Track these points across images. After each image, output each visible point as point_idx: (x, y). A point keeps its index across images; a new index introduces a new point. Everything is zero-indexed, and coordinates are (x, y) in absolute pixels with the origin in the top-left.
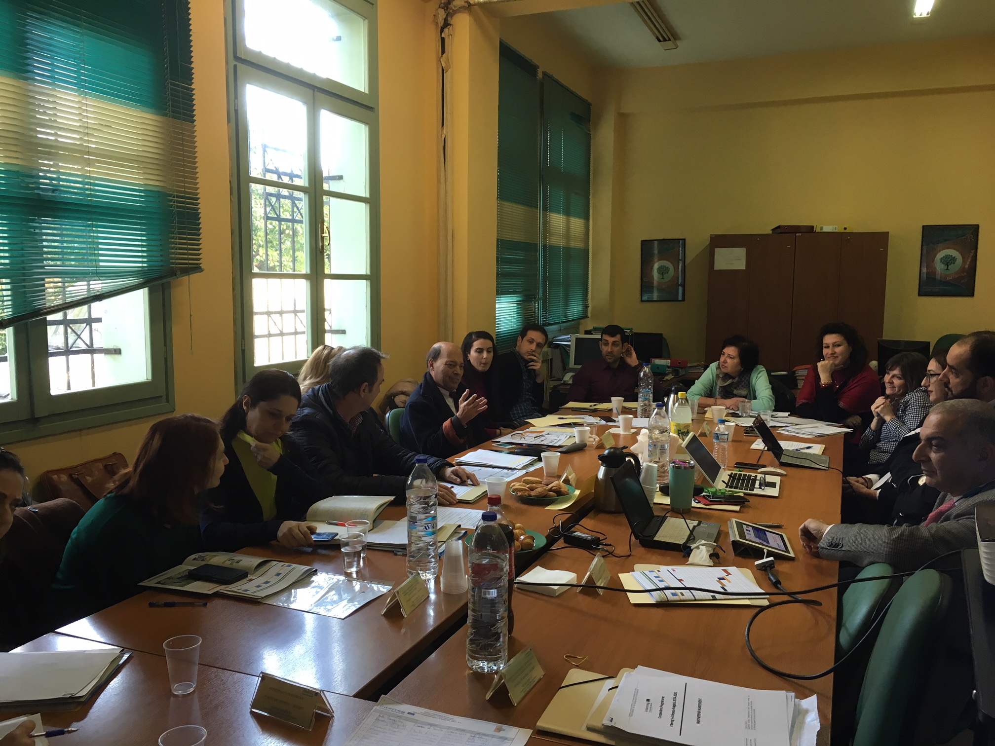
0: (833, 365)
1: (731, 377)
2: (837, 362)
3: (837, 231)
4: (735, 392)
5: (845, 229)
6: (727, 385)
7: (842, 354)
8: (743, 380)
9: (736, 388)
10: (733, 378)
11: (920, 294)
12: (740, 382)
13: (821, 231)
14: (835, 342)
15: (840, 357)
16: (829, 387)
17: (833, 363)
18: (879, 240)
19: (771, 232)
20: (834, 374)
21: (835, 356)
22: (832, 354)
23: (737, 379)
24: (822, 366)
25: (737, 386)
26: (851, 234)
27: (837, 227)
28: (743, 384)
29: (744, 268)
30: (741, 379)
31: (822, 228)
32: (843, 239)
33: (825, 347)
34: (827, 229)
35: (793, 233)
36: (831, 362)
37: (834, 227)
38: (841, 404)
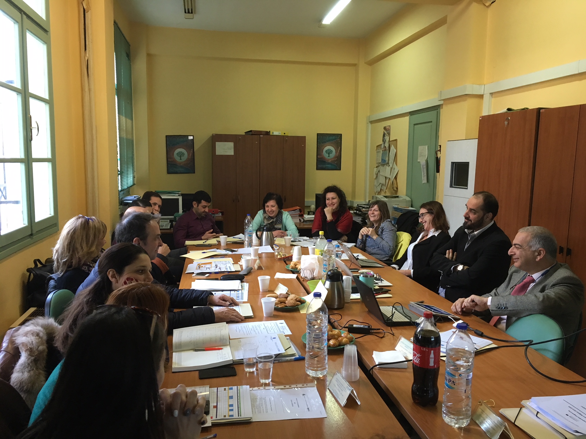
0: (332, 210)
1: (272, 218)
2: (334, 207)
3: (280, 135)
4: (276, 226)
5: (285, 134)
6: (271, 222)
7: (336, 203)
8: (278, 219)
9: (275, 224)
10: (273, 219)
11: (318, 169)
12: (277, 220)
13: (273, 134)
14: (333, 197)
15: (336, 205)
16: (332, 221)
17: (332, 209)
18: (301, 141)
19: (244, 134)
20: (334, 214)
21: (333, 204)
22: (332, 203)
23: (275, 219)
24: (327, 210)
25: (276, 222)
26: (287, 136)
27: (280, 132)
28: (278, 221)
29: (233, 154)
30: (277, 219)
31: (273, 133)
32: (283, 139)
33: (328, 199)
34: (276, 133)
35: (259, 135)
36: (331, 208)
37: (279, 132)
38: (339, 230)
